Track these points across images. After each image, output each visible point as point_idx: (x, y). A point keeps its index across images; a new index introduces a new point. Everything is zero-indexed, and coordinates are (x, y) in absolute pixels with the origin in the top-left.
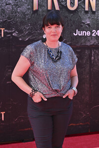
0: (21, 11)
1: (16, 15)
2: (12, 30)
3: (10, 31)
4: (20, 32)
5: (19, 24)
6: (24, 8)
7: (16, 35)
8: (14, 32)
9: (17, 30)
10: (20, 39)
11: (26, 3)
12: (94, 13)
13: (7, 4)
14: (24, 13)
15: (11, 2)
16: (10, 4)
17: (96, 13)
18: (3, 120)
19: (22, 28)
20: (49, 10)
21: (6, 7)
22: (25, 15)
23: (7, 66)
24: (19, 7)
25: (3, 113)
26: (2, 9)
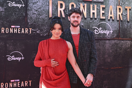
0: (42, 18)
1: (39, 20)
2: (36, 29)
3: (35, 30)
4: (41, 30)
5: (41, 26)
6: (44, 16)
7: (39, 32)
8: (38, 30)
9: (39, 29)
10: (41, 35)
11: (45, 13)
12: (85, 19)
13: (33, 14)
14: (43, 19)
15: (36, 12)
16: (35, 14)
17: (87, 19)
18: (30, 86)
19: (43, 28)
20: (59, 17)
21: (33, 16)
22: (44, 20)
23: (33, 52)
24: (41, 16)
25: (30, 81)
26: (31, 17)
